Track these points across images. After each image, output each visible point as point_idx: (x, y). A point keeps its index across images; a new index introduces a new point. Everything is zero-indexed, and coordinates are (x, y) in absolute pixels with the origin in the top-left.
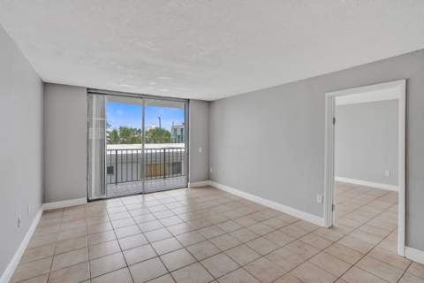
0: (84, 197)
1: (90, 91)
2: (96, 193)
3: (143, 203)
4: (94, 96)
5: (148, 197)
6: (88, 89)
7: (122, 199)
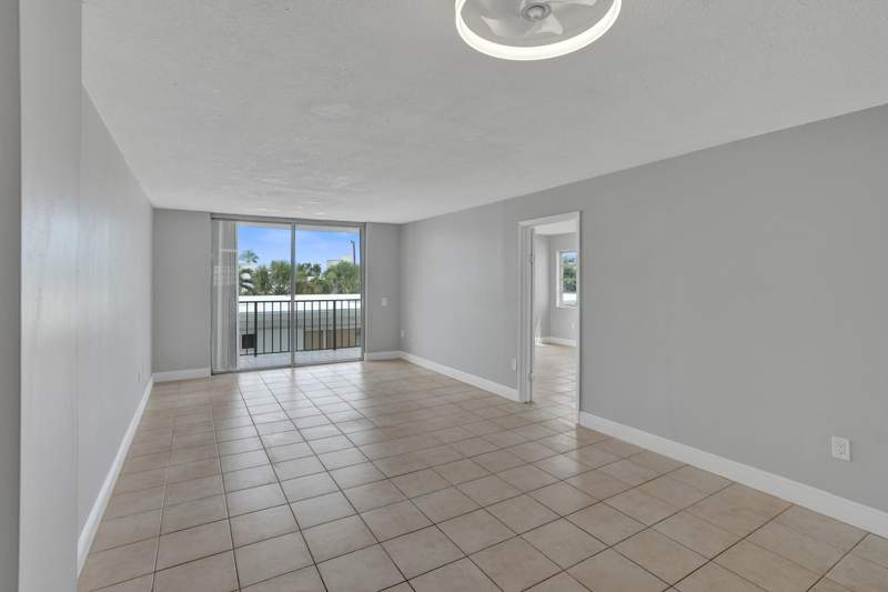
0: (206, 366)
1: (214, 217)
2: (223, 363)
3: (293, 379)
4: (221, 223)
5: (300, 372)
6: (212, 214)
7: (261, 373)
